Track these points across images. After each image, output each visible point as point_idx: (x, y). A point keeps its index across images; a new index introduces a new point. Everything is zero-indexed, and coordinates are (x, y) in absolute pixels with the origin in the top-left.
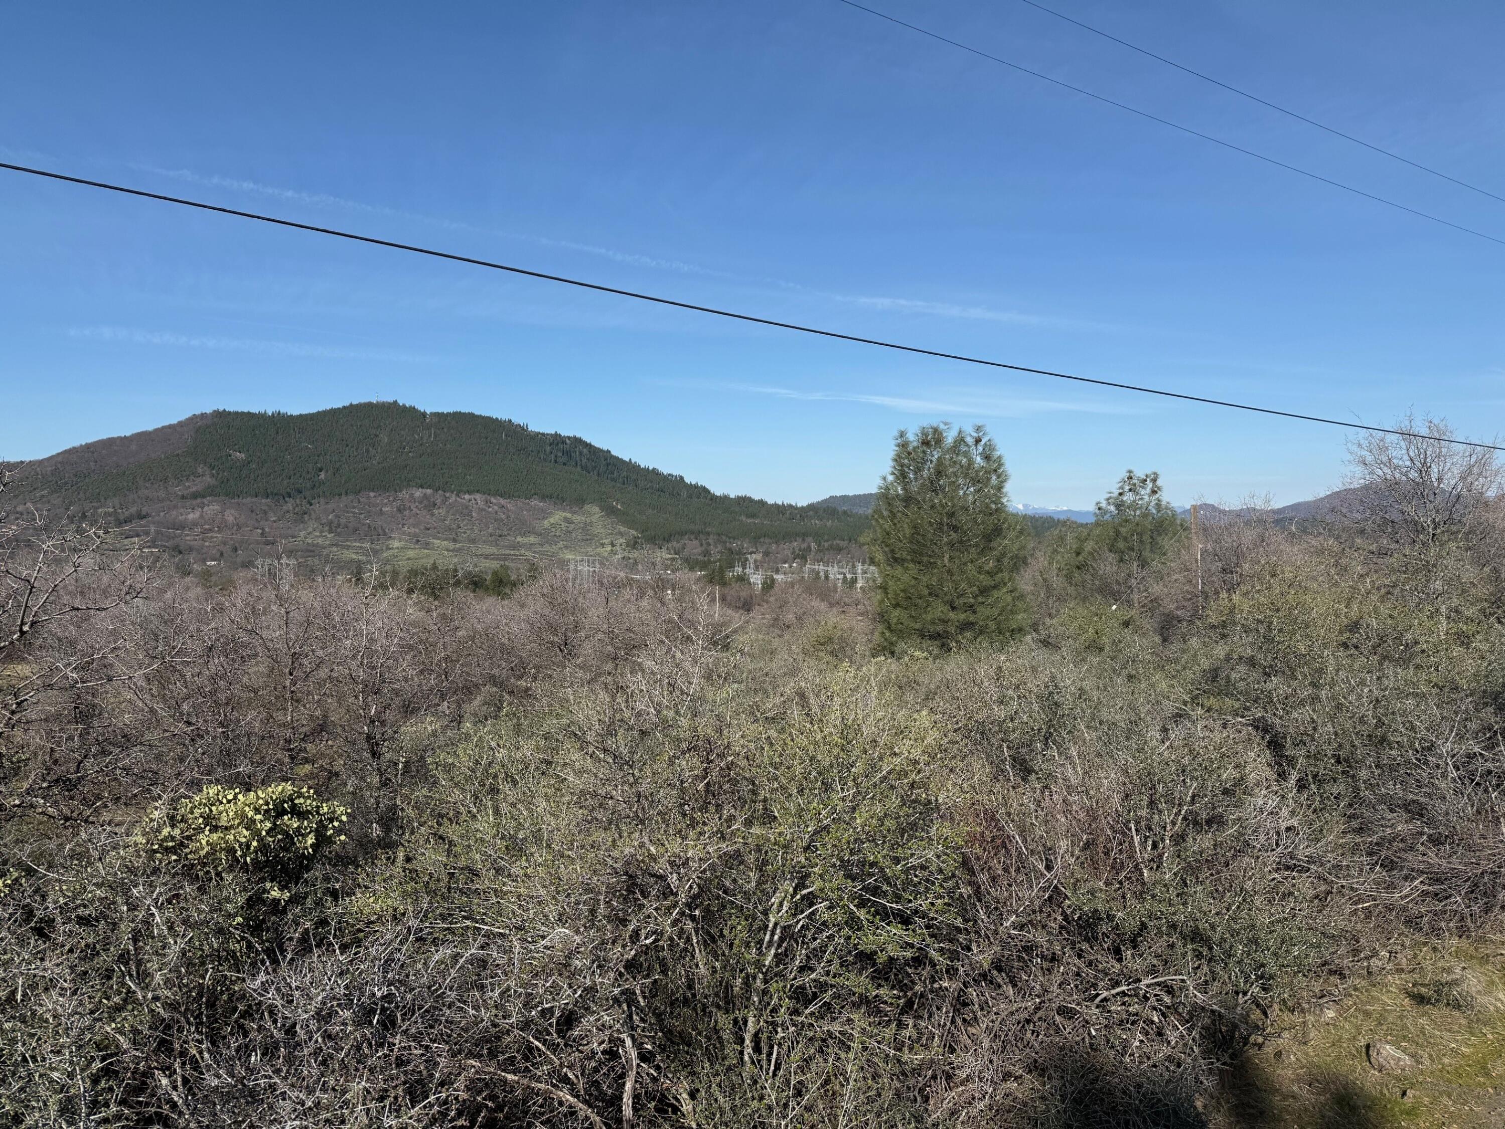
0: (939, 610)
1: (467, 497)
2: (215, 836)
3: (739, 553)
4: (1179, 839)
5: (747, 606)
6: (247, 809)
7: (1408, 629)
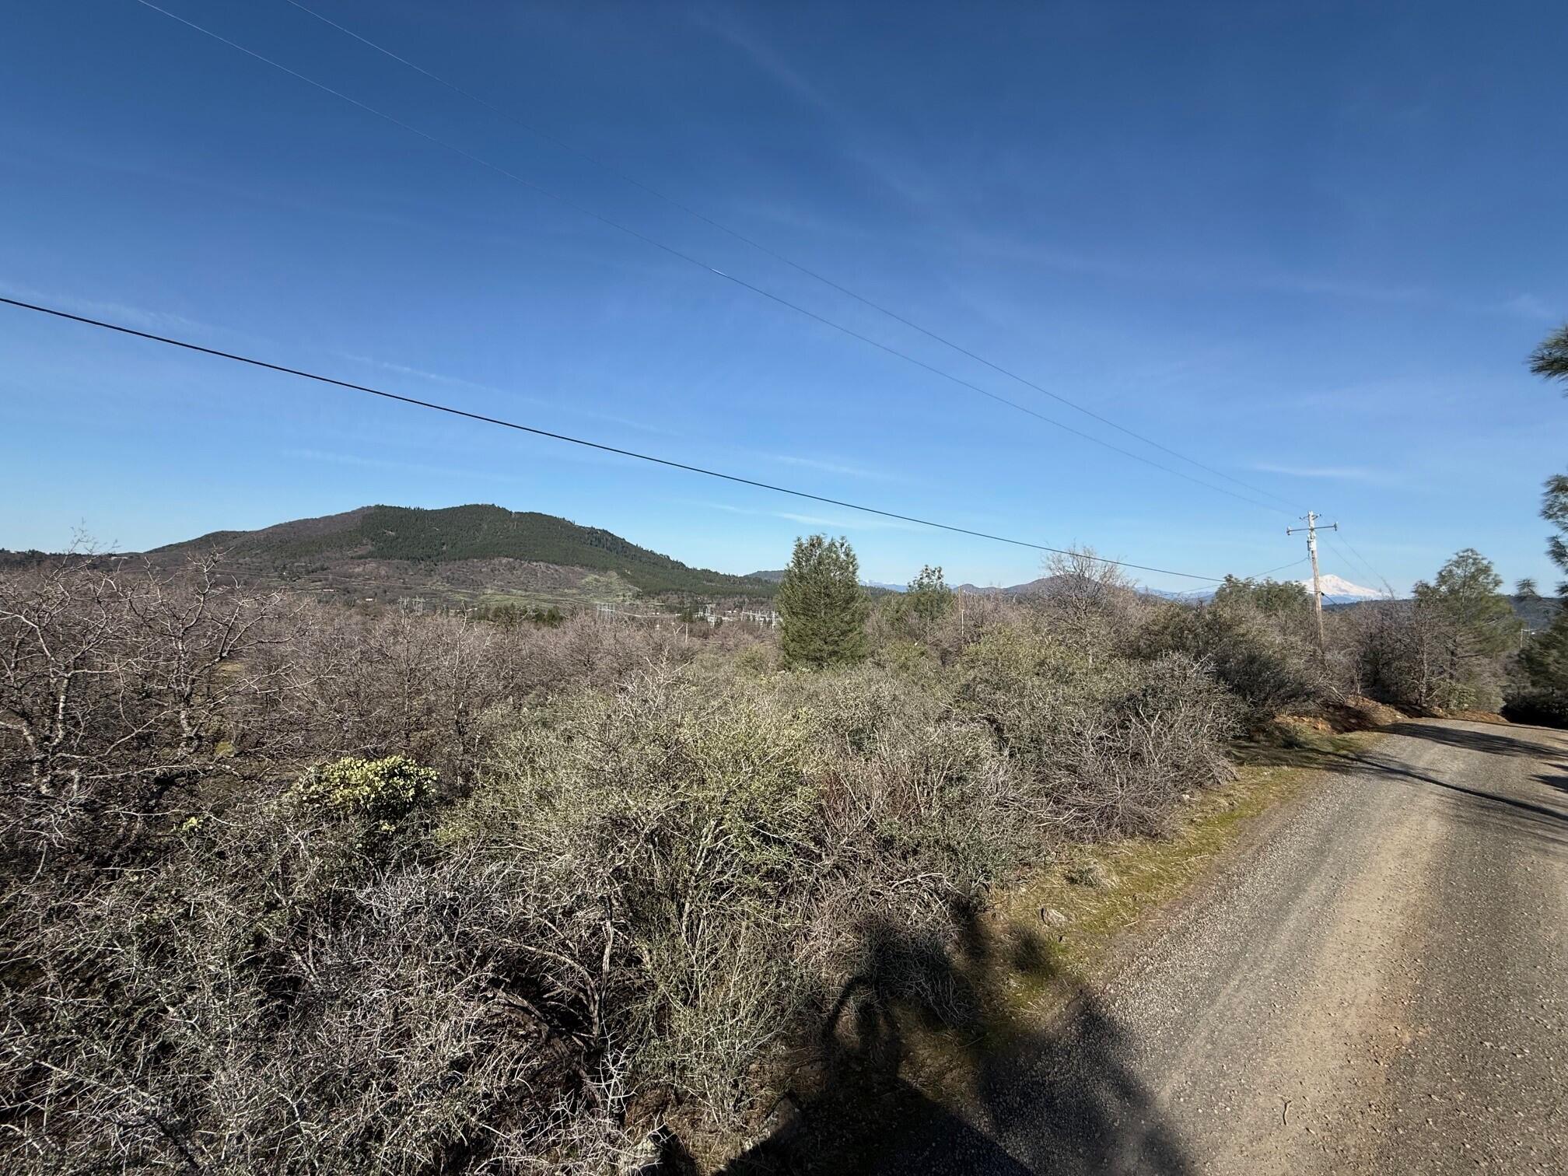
0: (818, 643)
1: (535, 564)
2: (346, 791)
3: (702, 603)
4: (941, 789)
5: (705, 636)
6: (369, 773)
7: (1070, 664)
